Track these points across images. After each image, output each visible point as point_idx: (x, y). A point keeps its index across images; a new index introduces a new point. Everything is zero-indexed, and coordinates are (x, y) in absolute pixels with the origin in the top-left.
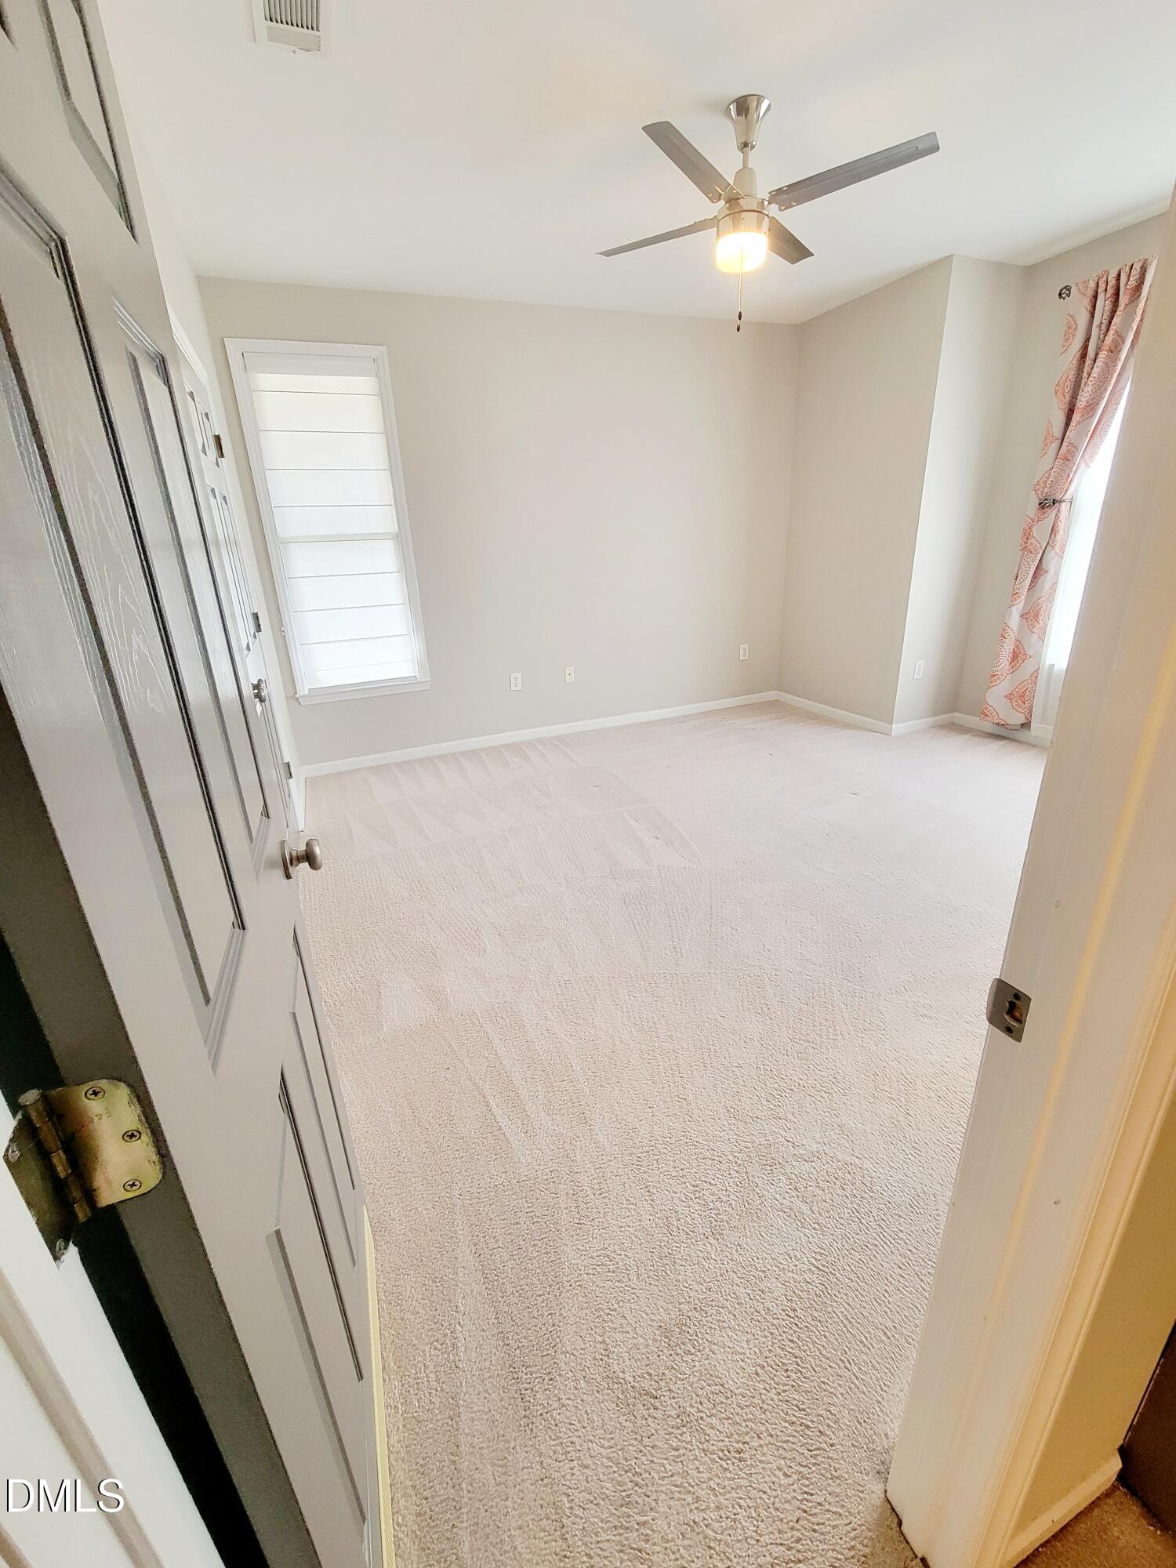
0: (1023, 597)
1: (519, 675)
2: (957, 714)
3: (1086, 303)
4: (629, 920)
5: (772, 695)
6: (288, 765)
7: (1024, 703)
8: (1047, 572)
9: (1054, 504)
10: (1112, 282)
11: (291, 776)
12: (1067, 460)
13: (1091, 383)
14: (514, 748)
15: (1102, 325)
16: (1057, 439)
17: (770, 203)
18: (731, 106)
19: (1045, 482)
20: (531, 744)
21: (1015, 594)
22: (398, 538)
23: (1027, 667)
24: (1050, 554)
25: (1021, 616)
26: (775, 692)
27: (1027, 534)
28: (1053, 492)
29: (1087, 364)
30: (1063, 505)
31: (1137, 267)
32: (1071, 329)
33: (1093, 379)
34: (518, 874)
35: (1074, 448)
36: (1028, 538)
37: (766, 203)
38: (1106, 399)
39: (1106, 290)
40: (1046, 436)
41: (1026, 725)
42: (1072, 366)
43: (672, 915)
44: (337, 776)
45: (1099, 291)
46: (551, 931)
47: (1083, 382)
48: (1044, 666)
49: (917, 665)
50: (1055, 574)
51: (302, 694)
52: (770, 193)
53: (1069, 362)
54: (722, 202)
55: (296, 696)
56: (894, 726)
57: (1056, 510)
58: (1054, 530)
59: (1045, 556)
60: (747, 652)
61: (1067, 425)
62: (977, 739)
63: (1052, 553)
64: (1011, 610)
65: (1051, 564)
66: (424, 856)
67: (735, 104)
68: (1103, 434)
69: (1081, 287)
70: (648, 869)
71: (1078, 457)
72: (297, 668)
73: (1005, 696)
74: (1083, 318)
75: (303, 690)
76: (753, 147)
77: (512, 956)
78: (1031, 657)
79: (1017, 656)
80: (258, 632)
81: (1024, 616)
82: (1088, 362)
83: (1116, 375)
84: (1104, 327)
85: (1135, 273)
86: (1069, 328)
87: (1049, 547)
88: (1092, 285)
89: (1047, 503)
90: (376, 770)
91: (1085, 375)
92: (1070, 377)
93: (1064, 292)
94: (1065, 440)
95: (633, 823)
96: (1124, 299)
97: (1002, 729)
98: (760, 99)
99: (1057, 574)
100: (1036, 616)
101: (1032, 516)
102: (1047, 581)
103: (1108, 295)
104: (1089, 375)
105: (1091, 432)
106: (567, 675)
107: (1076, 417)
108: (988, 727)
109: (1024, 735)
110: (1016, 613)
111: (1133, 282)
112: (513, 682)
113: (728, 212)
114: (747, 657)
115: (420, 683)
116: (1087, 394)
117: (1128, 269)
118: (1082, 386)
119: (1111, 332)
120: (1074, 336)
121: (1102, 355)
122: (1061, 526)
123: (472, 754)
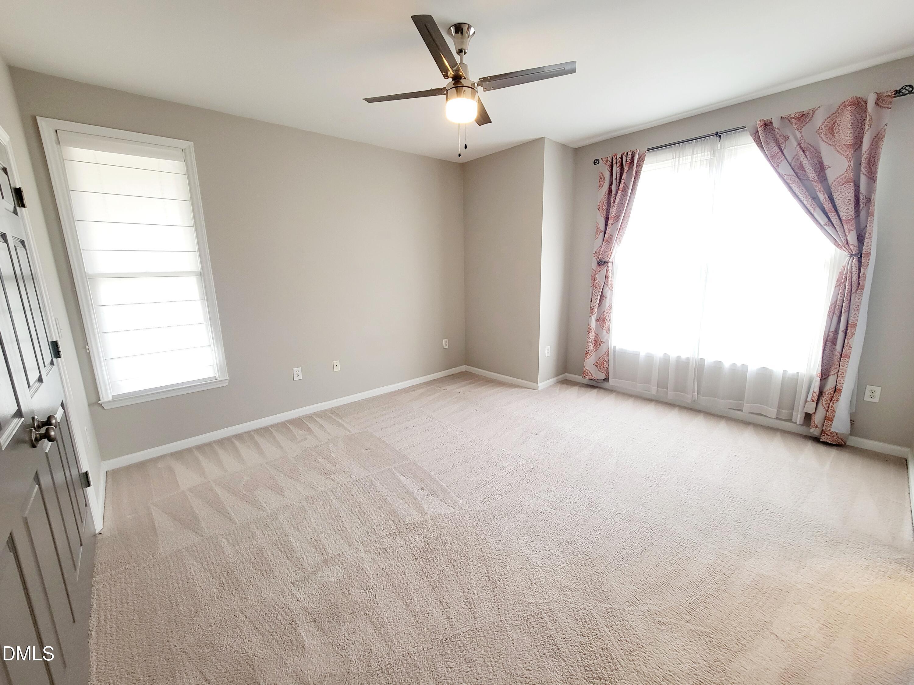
0: (596, 311)
1: (300, 369)
2: (567, 374)
3: (608, 167)
4: (423, 577)
5: (463, 368)
6: (86, 474)
7: (604, 367)
8: (606, 298)
9: (605, 263)
10: (619, 160)
11: (89, 485)
12: (609, 242)
13: (616, 206)
14: (298, 422)
15: (617, 179)
16: (603, 231)
17: (478, 86)
18: (452, 28)
19: (599, 252)
20: (310, 417)
21: (592, 310)
22: (201, 275)
23: (603, 348)
24: (607, 289)
25: (596, 321)
26: (465, 366)
27: (594, 279)
28: (603, 257)
29: (612, 196)
30: (609, 264)
31: (630, 153)
32: (601, 181)
33: (616, 203)
34: (321, 546)
35: (611, 237)
36: (594, 280)
37: (476, 85)
38: (624, 213)
39: (617, 163)
40: (596, 230)
41: (606, 379)
42: (605, 197)
43: (455, 563)
44: (141, 466)
45: (614, 163)
46: (361, 605)
47: (612, 205)
48: (611, 347)
49: (547, 349)
50: (610, 298)
51: (106, 400)
52: (479, 79)
53: (604, 194)
54: (450, 80)
55: (99, 402)
56: (539, 385)
57: (606, 266)
58: (607, 277)
59: (604, 290)
60: (447, 344)
61: (606, 225)
62: (583, 389)
63: (608, 288)
64: (591, 318)
65: (608, 294)
66: (231, 541)
67: (454, 27)
68: (624, 230)
69: (604, 160)
70: (424, 520)
71: (614, 241)
72: (101, 379)
73: (594, 364)
74: (607, 174)
75: (107, 395)
76: (465, 53)
77: (330, 647)
78: (604, 342)
79: (597, 342)
80: (56, 357)
81: (597, 321)
82: (613, 196)
83: (627, 202)
84: (618, 179)
85: (629, 156)
86: (601, 179)
87: (605, 285)
88: (610, 159)
89: (602, 263)
90: (178, 455)
91: (612, 201)
92: (605, 202)
93: (596, 162)
94: (607, 232)
95: (402, 478)
96: (626, 168)
97: (594, 382)
98: (469, 27)
99: (611, 299)
100: (604, 320)
101: (595, 269)
102: (607, 302)
103: (618, 165)
104: (614, 201)
105: (619, 229)
106: (335, 366)
107: (610, 222)
108: (585, 381)
109: (606, 385)
110: (594, 318)
111: (629, 161)
112: (295, 374)
113: (453, 86)
114: (447, 347)
115: (220, 381)
116: (615, 211)
117: (626, 154)
118: (611, 207)
119: (622, 182)
120: (604, 183)
121: (620, 193)
122: (610, 275)
123: (265, 431)
